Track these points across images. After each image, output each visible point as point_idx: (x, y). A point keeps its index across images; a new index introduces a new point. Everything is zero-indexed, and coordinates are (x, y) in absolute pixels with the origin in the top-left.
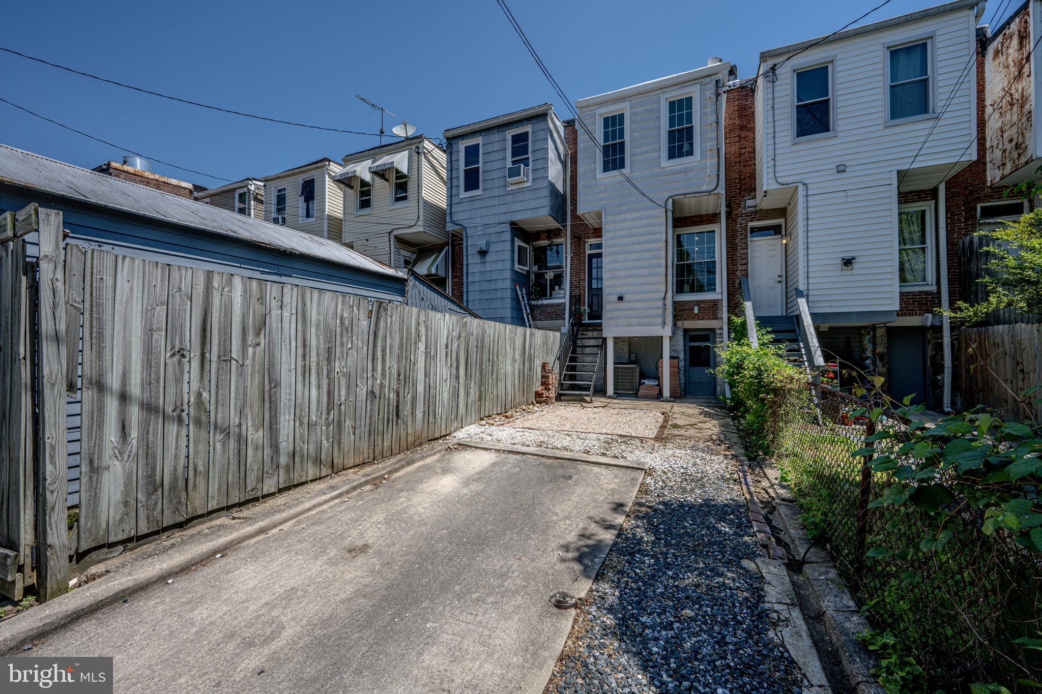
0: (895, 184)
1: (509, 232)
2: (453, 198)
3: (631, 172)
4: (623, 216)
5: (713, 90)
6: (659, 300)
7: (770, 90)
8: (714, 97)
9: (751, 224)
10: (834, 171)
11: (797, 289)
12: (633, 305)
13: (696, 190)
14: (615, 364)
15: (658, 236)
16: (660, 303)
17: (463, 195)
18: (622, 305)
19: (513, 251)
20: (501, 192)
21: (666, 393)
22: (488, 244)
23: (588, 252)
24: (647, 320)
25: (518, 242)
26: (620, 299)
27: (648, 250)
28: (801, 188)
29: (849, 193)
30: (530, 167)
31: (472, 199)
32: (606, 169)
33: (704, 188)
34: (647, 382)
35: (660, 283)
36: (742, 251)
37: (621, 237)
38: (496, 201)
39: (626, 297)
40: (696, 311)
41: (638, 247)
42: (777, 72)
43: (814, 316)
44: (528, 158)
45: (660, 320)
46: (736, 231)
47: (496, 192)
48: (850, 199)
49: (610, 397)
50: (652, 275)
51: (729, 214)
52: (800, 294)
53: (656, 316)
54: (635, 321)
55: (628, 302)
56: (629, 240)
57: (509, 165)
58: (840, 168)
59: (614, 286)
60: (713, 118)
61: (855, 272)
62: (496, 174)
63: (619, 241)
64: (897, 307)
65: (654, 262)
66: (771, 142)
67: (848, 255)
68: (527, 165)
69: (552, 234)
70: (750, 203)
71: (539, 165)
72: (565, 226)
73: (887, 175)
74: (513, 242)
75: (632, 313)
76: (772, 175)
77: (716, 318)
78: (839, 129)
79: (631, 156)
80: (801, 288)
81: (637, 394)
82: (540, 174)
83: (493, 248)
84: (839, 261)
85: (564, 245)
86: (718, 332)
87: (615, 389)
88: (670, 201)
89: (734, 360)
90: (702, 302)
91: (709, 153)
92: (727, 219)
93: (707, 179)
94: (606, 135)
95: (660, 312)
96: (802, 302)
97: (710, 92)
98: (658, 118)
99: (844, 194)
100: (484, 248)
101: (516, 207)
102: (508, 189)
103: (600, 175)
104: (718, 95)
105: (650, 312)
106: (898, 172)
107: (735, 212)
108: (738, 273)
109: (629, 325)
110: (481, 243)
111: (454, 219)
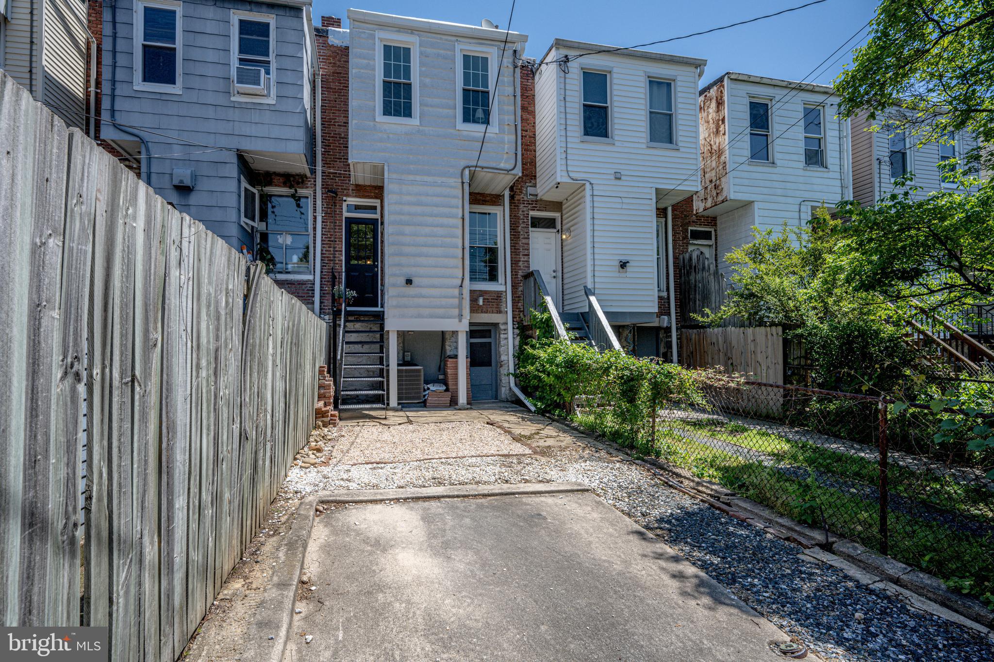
0: (654, 200)
1: (236, 166)
2: (118, 85)
3: (421, 125)
4: (411, 177)
5: (511, 60)
6: (455, 287)
7: (562, 80)
8: (511, 67)
9: (533, 213)
10: (612, 177)
11: (585, 287)
12: (424, 291)
13: (493, 165)
14: (399, 365)
15: (454, 211)
16: (456, 292)
17: (139, 85)
18: (410, 290)
19: (239, 196)
20: (221, 100)
21: (462, 399)
22: (194, 177)
23: (346, 214)
24: (441, 311)
25: (245, 184)
26: (409, 282)
27: (442, 226)
28: (588, 186)
29: (625, 200)
30: (273, 76)
31: (161, 98)
32: (387, 112)
33: (502, 165)
34: (432, 387)
35: (457, 267)
36: (524, 241)
37: (409, 204)
38: (210, 112)
39: (416, 281)
40: (481, 302)
41: (430, 220)
42: (569, 64)
43: (607, 314)
44: (268, 62)
45: (456, 312)
46: (519, 218)
47: (210, 98)
48: (624, 206)
49: (395, 410)
50: (446, 257)
51: (512, 197)
52: (588, 292)
53: (452, 307)
54: (427, 311)
55: (418, 286)
56: (419, 209)
57: (235, 63)
58: (618, 175)
59: (399, 265)
60: (511, 89)
61: (628, 275)
62: (209, 71)
63: (406, 208)
64: (656, 310)
65: (448, 240)
66: (563, 133)
67: (624, 258)
68: (268, 72)
69: (293, 180)
70: (531, 190)
71: (289, 78)
72: (313, 172)
73: (648, 191)
74: (239, 181)
75: (421, 301)
76: (564, 168)
77: (500, 312)
78: (616, 138)
79: (421, 105)
80: (590, 286)
81: (425, 402)
82: (290, 91)
83: (203, 185)
84: (617, 264)
85: (310, 201)
86: (502, 327)
87: (399, 398)
88: (467, 172)
89: (560, 359)
90: (486, 292)
91: (506, 127)
92: (511, 203)
93: (505, 156)
94: (387, 67)
95: (456, 301)
96: (593, 299)
97: (508, 60)
98: (453, 69)
99: (619, 200)
100: (188, 182)
101: (247, 130)
102: (233, 99)
103: (380, 118)
104: (515, 67)
105: (444, 301)
106: (656, 189)
107: (517, 197)
108: (521, 264)
109: (420, 316)
110: (183, 174)
111: (120, 119)
